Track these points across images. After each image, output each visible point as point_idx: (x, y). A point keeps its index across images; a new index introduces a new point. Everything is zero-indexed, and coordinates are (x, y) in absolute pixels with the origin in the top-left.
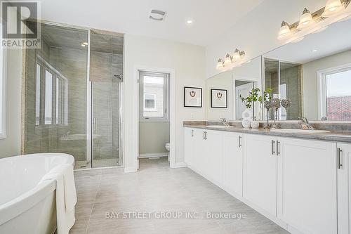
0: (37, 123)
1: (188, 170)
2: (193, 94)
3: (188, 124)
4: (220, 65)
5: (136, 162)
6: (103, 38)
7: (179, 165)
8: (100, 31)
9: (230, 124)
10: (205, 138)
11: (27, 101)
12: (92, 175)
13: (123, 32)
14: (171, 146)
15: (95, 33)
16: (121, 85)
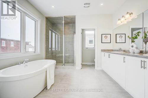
0: (50, 50)
1: (103, 71)
2: (106, 37)
3: (103, 51)
4: (119, 22)
5: (81, 66)
6: (69, 19)
7: (99, 68)
8: (67, 16)
9: (124, 51)
10: (109, 57)
11: (46, 43)
12: (64, 69)
13: (75, 15)
14: (96, 60)
15: (66, 17)
16: (75, 35)
